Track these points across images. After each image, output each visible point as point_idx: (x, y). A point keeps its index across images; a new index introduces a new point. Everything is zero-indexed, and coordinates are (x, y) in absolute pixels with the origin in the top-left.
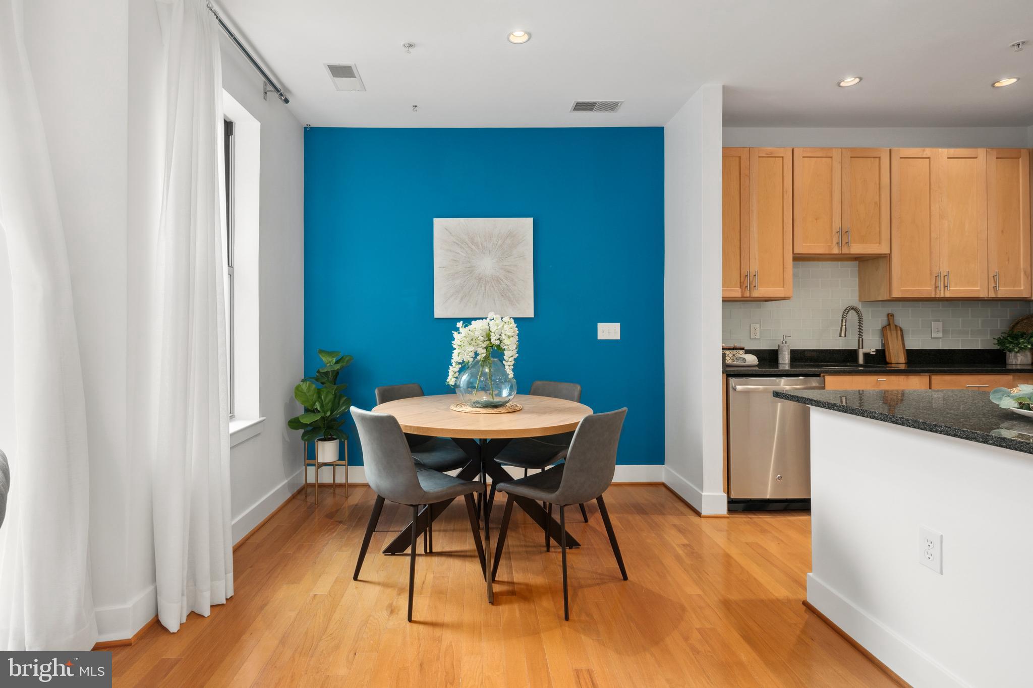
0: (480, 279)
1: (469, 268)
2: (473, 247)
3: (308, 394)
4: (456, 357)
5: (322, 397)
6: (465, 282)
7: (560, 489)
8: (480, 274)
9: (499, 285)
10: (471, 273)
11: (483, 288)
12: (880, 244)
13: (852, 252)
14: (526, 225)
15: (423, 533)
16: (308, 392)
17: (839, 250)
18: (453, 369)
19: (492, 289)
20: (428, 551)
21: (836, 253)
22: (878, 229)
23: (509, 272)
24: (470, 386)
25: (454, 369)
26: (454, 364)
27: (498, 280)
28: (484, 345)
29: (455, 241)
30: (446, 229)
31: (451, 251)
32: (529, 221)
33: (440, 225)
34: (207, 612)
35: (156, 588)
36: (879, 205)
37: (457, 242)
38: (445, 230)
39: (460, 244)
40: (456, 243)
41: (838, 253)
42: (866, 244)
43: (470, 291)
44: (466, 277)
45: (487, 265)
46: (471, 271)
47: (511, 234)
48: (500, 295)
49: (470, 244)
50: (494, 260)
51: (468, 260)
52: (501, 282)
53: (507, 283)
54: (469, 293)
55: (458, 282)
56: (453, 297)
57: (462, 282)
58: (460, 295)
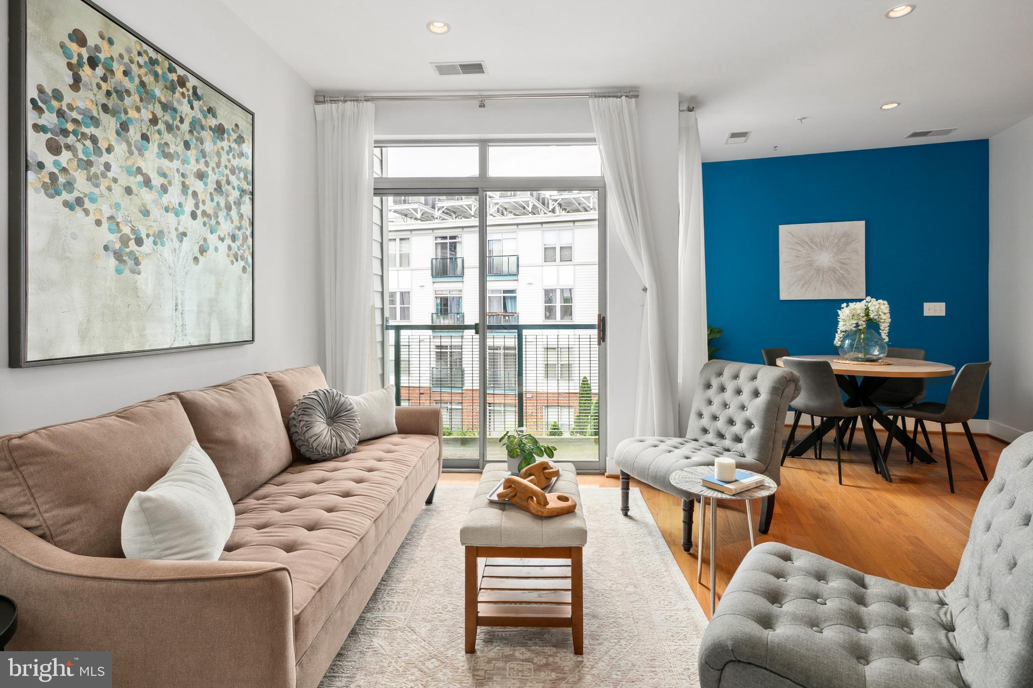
0: (818, 270)
1: (809, 261)
2: (813, 246)
4: (841, 327)
6: (805, 272)
7: (945, 411)
8: (818, 266)
9: (835, 274)
11: (821, 277)
14: (859, 227)
15: (813, 446)
18: (838, 337)
19: (829, 277)
20: (818, 457)
23: (844, 264)
24: (852, 348)
25: (840, 336)
26: (839, 332)
27: (834, 270)
28: (864, 320)
29: (797, 241)
31: (793, 249)
32: (861, 224)
33: (783, 230)
37: (799, 242)
38: (789, 234)
39: (801, 244)
43: (810, 279)
44: (806, 269)
45: (825, 259)
46: (811, 264)
47: (845, 235)
48: (836, 282)
49: (810, 244)
50: (831, 255)
51: (808, 255)
52: (837, 272)
53: (843, 272)
54: (809, 281)
55: (800, 272)
56: (796, 285)
57: (803, 273)
58: (801, 283)
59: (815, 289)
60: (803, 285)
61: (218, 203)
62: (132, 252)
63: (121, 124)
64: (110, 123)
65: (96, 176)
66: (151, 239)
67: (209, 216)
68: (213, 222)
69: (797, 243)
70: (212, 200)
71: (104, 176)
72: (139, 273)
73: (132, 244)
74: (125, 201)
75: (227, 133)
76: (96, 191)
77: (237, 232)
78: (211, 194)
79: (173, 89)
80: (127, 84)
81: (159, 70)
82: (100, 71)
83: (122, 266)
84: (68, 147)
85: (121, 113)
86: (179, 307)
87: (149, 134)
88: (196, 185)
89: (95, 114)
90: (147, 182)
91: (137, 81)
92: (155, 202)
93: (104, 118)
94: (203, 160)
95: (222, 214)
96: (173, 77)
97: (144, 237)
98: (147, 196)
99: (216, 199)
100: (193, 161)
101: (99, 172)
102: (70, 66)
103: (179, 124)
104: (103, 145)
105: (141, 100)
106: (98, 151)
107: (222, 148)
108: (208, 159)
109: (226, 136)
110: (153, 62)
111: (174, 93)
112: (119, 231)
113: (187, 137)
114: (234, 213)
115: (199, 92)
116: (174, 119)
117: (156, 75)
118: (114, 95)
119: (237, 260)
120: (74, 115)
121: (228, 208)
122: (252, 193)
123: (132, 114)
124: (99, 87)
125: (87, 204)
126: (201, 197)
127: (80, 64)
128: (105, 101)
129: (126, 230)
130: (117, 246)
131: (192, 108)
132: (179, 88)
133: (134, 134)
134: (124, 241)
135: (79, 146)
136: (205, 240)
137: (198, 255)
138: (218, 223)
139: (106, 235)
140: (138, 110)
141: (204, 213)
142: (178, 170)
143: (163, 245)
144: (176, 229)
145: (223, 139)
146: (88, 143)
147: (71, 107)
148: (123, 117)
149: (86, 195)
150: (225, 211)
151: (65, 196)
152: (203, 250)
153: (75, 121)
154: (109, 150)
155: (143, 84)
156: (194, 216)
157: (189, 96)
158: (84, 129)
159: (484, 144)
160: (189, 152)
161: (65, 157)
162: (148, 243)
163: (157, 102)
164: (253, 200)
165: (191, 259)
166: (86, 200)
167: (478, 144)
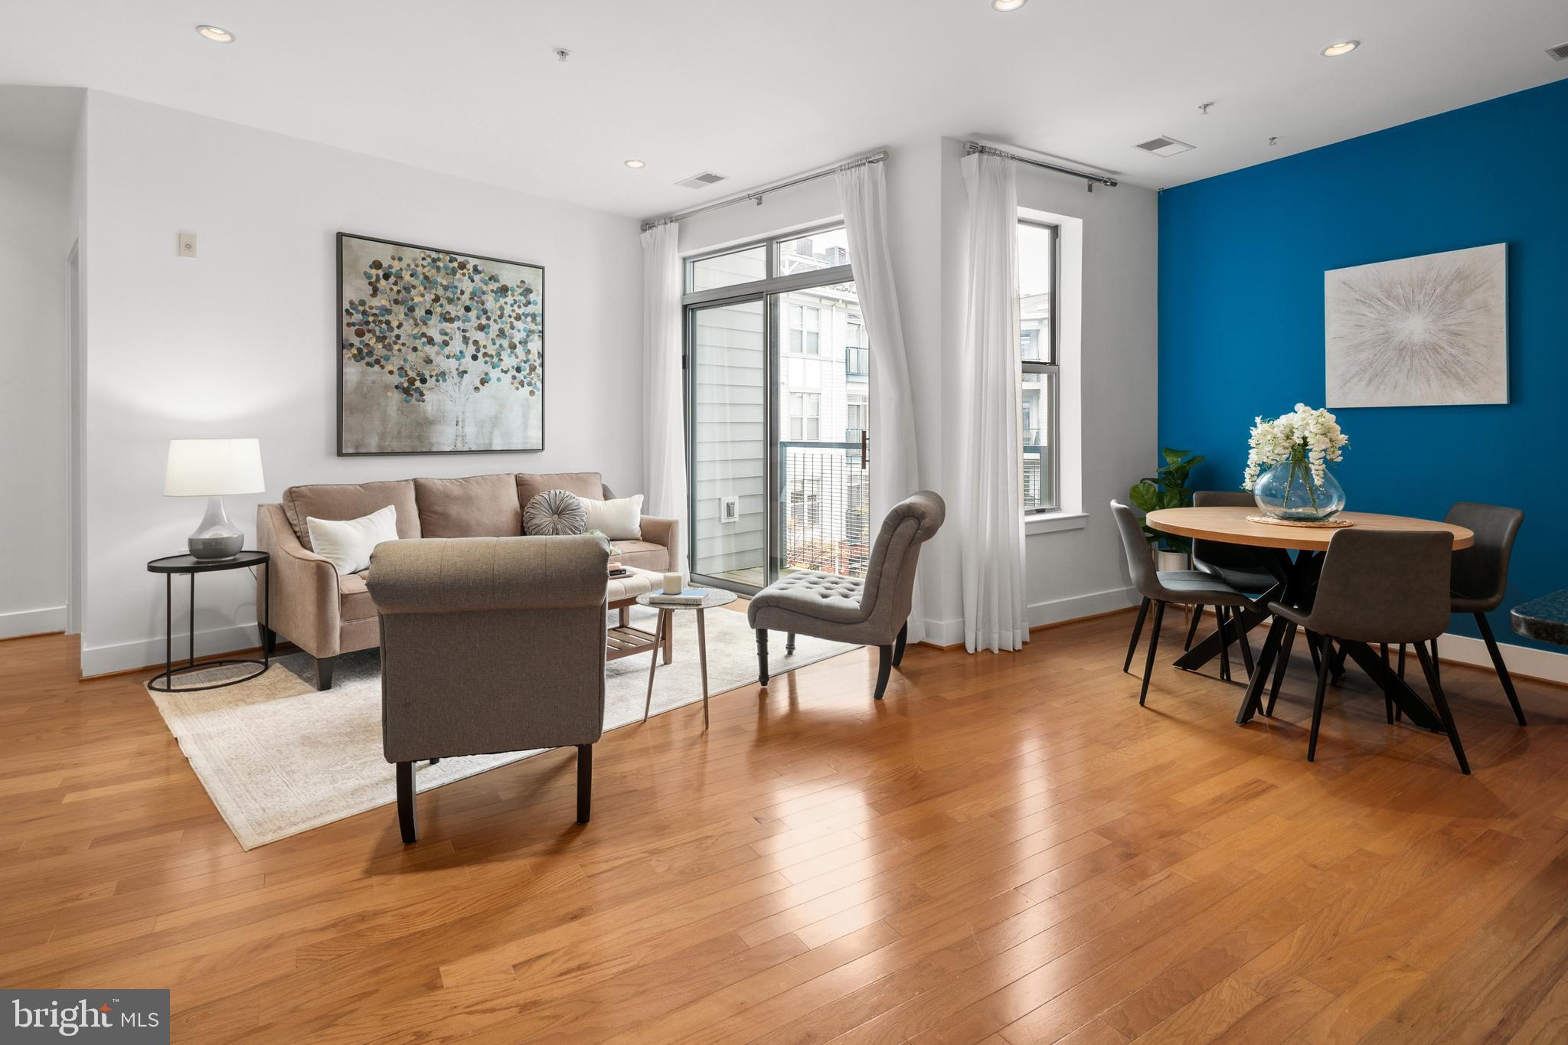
0: (1402, 350)
1: (1382, 334)
2: (1390, 303)
3: (1146, 497)
4: (1253, 457)
5: (1165, 502)
6: (1375, 355)
8: (1402, 342)
9: (1438, 355)
10: (1386, 342)
11: (1408, 362)
14: (1493, 257)
16: (1147, 494)
18: (1250, 471)
19: (1424, 362)
23: (1456, 334)
24: (1270, 493)
26: (1251, 465)
27: (1435, 349)
28: (1285, 445)
29: (1358, 298)
30: (1344, 283)
31: (1352, 313)
32: (1498, 251)
33: (1333, 279)
34: (996, 651)
35: (964, 621)
37: (1363, 299)
38: (1343, 285)
39: (1367, 301)
40: (1360, 301)
43: (1384, 368)
44: (1378, 349)
45: (1415, 327)
46: (1387, 338)
47: (1460, 276)
48: (1439, 371)
49: (1385, 300)
50: (1429, 319)
51: (1381, 323)
52: (1442, 351)
53: (1453, 351)
54: (1382, 370)
55: (1364, 356)
56: (1356, 379)
57: (1371, 356)
58: (1367, 376)
59: (1395, 387)
60: (1370, 381)
61: (501, 346)
62: (418, 388)
63: (408, 309)
64: (401, 310)
65: (389, 345)
66: (434, 378)
67: (491, 356)
68: (495, 360)
69: (1358, 300)
70: (494, 344)
71: (395, 343)
72: (423, 401)
73: (418, 384)
74: (411, 357)
75: (511, 291)
76: (389, 353)
77: (523, 364)
78: (493, 339)
79: (454, 272)
80: (413, 281)
81: (441, 264)
82: (392, 279)
83: (409, 398)
84: (369, 331)
85: (408, 301)
86: (460, 423)
87: (432, 309)
88: (479, 336)
89: (389, 307)
90: (431, 341)
91: (421, 277)
92: (437, 353)
93: (395, 308)
94: (485, 316)
95: (504, 355)
96: (455, 264)
97: (428, 377)
98: (431, 350)
99: (498, 342)
100: (473, 319)
101: (391, 342)
102: (370, 284)
103: (460, 296)
104: (395, 324)
105: (425, 289)
106: (391, 329)
107: (506, 303)
108: (489, 314)
109: (509, 293)
110: (434, 261)
111: (455, 275)
112: (407, 375)
113: (468, 303)
114: (519, 350)
115: (479, 268)
116: (455, 293)
117: (438, 268)
118: (403, 291)
119: (523, 386)
120: (374, 311)
121: (513, 347)
122: (542, 332)
123: (417, 299)
124: (391, 289)
125: (383, 362)
126: (482, 343)
127: (378, 280)
128: (396, 297)
129: (412, 374)
130: (406, 385)
131: (473, 281)
132: (459, 271)
133: (419, 313)
134: (412, 381)
135: (377, 329)
136: (486, 374)
137: (479, 386)
138: (501, 360)
139: (396, 379)
140: (423, 295)
141: (485, 355)
142: (459, 329)
143: (445, 380)
144: (457, 369)
145: (506, 296)
146: (384, 326)
147: (371, 308)
148: (410, 303)
149: (382, 357)
150: (509, 350)
151: (367, 359)
152: (483, 382)
153: (374, 315)
154: (399, 326)
155: (426, 278)
156: (475, 358)
157: (469, 274)
158: (380, 318)
159: (770, 243)
160: (470, 314)
161: (367, 337)
162: (431, 382)
163: (439, 286)
164: (543, 337)
165: (471, 387)
166: (382, 360)
167: (765, 244)
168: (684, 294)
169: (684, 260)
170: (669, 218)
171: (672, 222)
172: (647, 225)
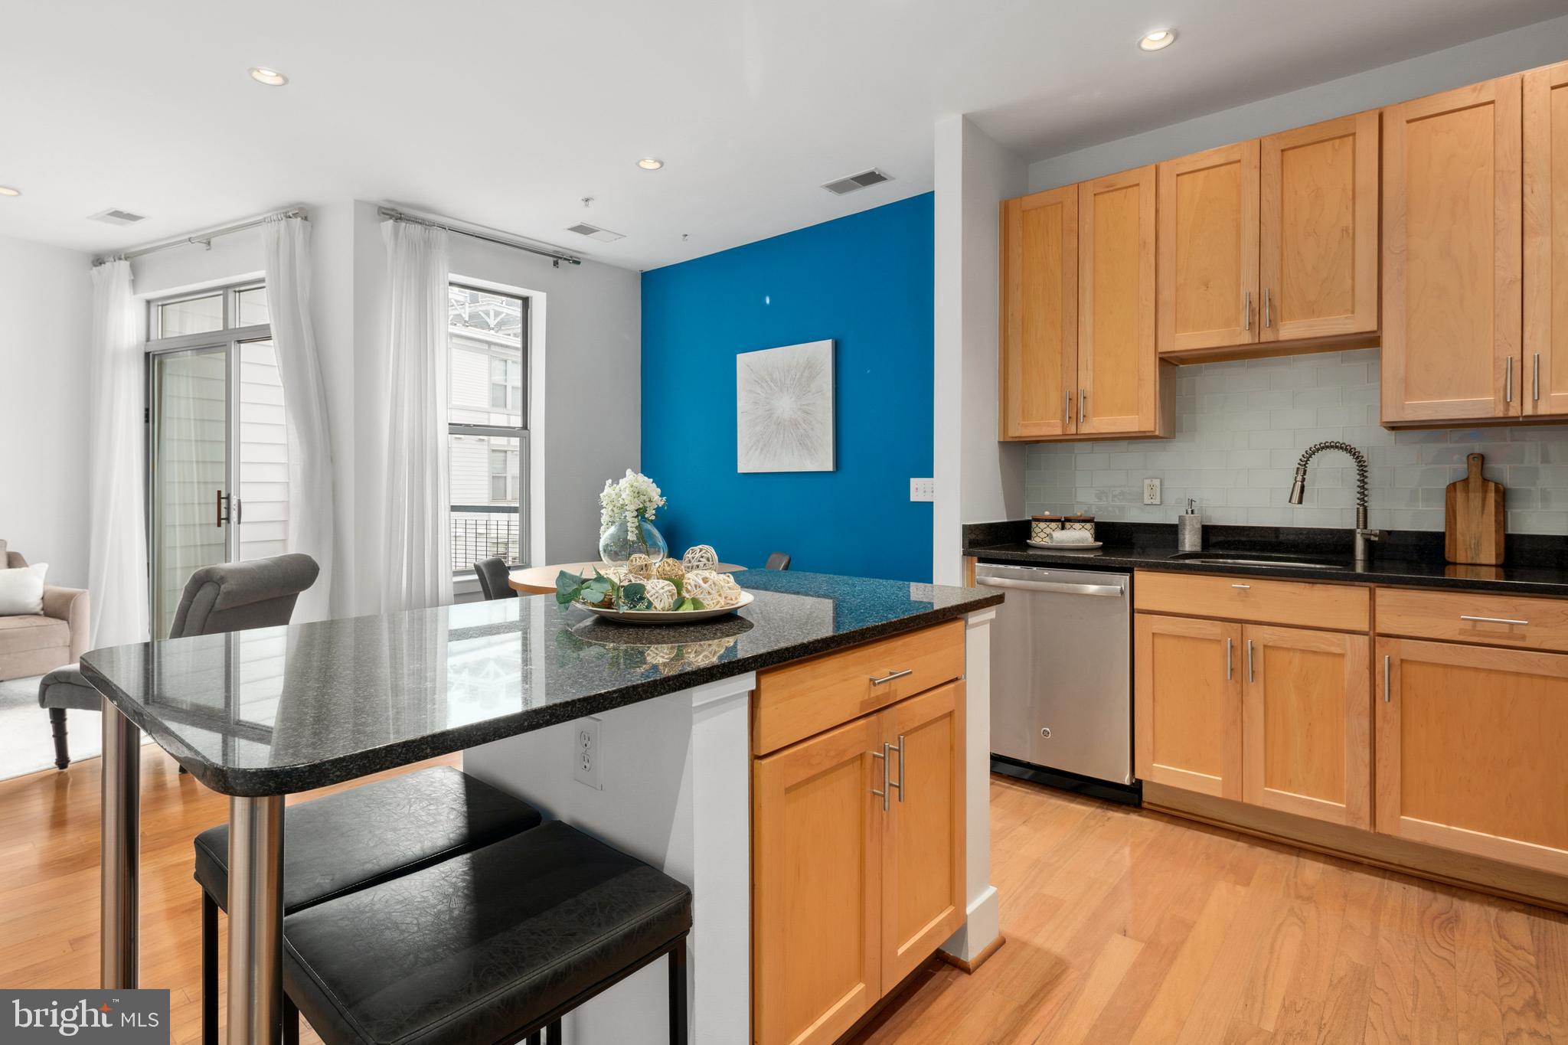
0: (779, 424)
1: (768, 410)
6: (764, 428)
8: (778, 418)
9: (797, 430)
10: (770, 417)
11: (782, 435)
12: (1353, 312)
13: (1281, 338)
14: (824, 349)
17: (1253, 337)
19: (790, 435)
21: (1246, 342)
22: (1349, 281)
23: (807, 413)
27: (796, 424)
29: (755, 379)
30: (747, 365)
31: (752, 391)
32: (829, 344)
36: (1350, 233)
39: (760, 382)
40: (757, 382)
41: (1250, 342)
42: (1318, 317)
44: (766, 423)
45: (785, 405)
46: (770, 414)
47: (807, 365)
48: (798, 443)
49: (769, 382)
50: (793, 399)
51: (767, 401)
52: (800, 426)
53: (805, 427)
54: (768, 441)
55: (758, 428)
56: (754, 447)
58: (760, 446)
59: (775, 456)
60: (762, 449)
69: (755, 381)
159: (226, 291)
167: (221, 292)
168: (148, 339)
169: (148, 302)
170: (119, 255)
171: (120, 259)
172: (98, 260)
